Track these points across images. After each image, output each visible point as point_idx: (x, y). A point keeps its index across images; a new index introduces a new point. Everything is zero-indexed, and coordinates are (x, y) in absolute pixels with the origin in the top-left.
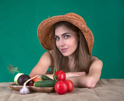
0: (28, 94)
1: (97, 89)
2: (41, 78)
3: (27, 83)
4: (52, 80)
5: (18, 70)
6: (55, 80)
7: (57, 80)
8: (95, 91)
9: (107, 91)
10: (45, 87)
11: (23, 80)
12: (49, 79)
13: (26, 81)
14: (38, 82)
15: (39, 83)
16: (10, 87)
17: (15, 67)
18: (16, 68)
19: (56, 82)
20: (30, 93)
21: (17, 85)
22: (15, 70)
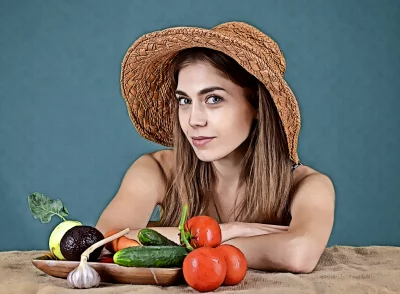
0: (93, 287)
1: (322, 277)
2: (140, 239)
3: (91, 255)
4: (176, 245)
5: (63, 210)
6: (185, 245)
7: (193, 246)
8: (315, 284)
9: (354, 282)
10: (150, 267)
11: (77, 243)
12: (166, 242)
13: (88, 246)
14: (129, 250)
15: (131, 255)
16: (35, 264)
17: (52, 201)
18: (57, 206)
19: (188, 251)
20: (100, 286)
21: (58, 259)
22: (54, 210)
